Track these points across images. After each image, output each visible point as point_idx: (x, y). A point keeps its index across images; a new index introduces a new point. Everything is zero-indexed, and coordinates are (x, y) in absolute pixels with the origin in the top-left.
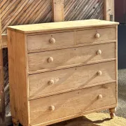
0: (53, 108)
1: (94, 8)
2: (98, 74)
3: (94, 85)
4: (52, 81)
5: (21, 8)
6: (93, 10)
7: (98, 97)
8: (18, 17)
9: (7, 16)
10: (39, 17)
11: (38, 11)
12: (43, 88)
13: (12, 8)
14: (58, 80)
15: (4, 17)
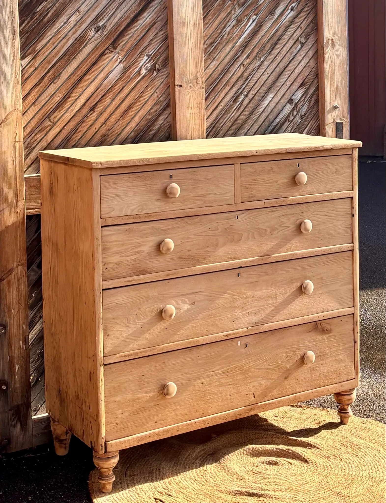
0: (173, 387)
1: (290, 101)
2: (302, 290)
3: (289, 322)
4: (171, 308)
5: (82, 100)
6: (289, 107)
7: (303, 360)
8: (72, 124)
9: (41, 122)
10: (133, 125)
11: (129, 108)
12: (144, 330)
13: (57, 98)
14: (186, 307)
15: (33, 124)
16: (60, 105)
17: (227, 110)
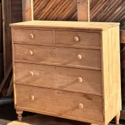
4: (32, 73)
14: (38, 74)
16: (45, 7)
17: (101, 12)
